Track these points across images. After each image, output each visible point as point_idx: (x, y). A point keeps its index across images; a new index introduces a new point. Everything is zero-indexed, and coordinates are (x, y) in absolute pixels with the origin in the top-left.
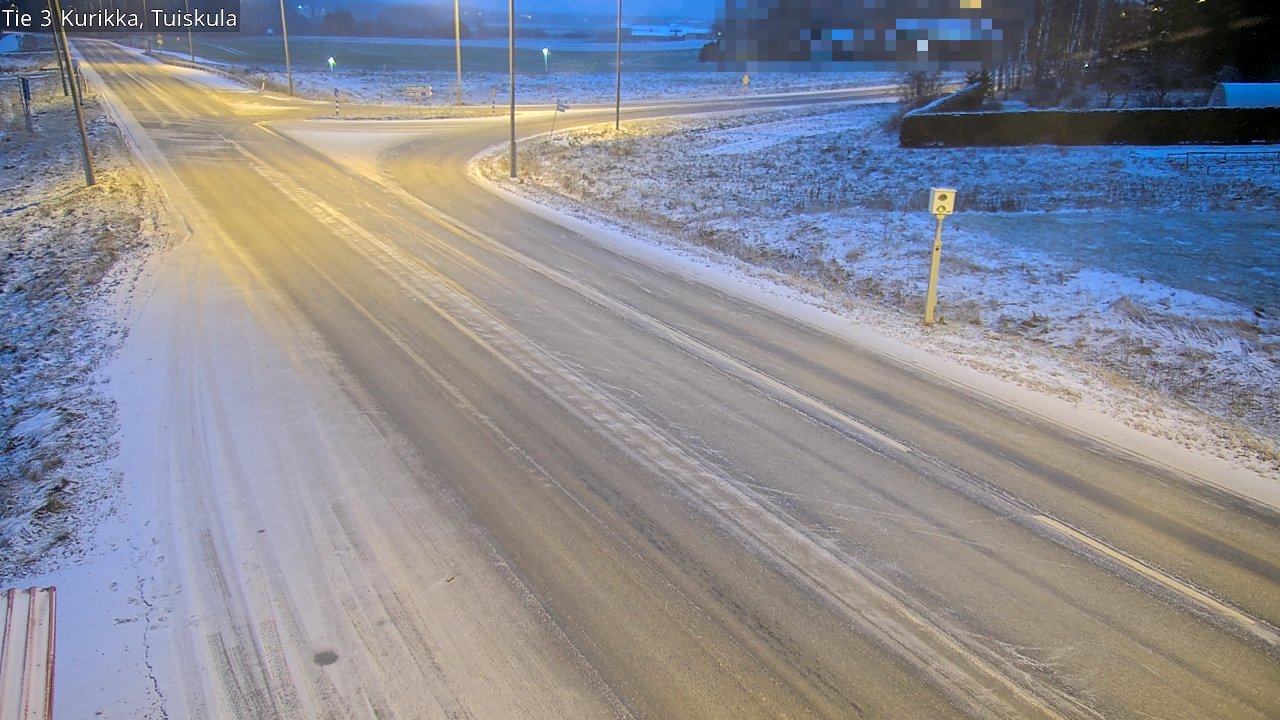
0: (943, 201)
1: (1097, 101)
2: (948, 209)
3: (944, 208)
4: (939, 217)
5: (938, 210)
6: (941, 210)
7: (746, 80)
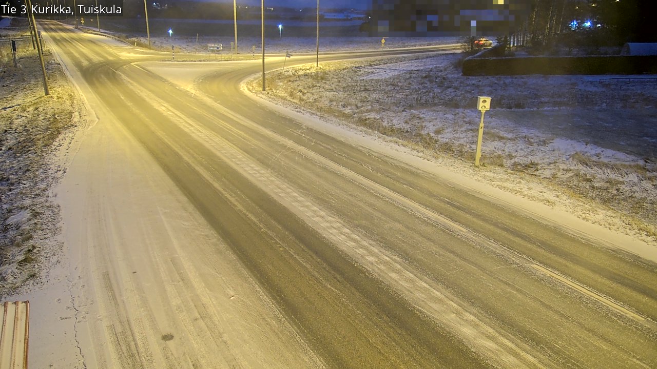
0: (484, 103)
1: (563, 52)
2: (487, 107)
4: (482, 111)
5: (482, 108)
6: (483, 108)
7: (383, 41)
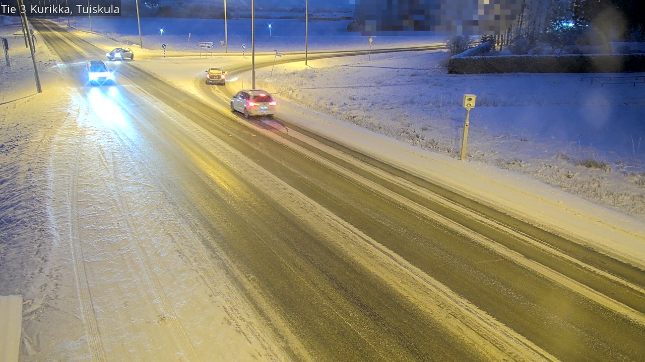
0: (470, 102)
1: (547, 51)
2: (472, 105)
4: (467, 109)
5: (467, 105)
6: (469, 106)
7: (371, 40)
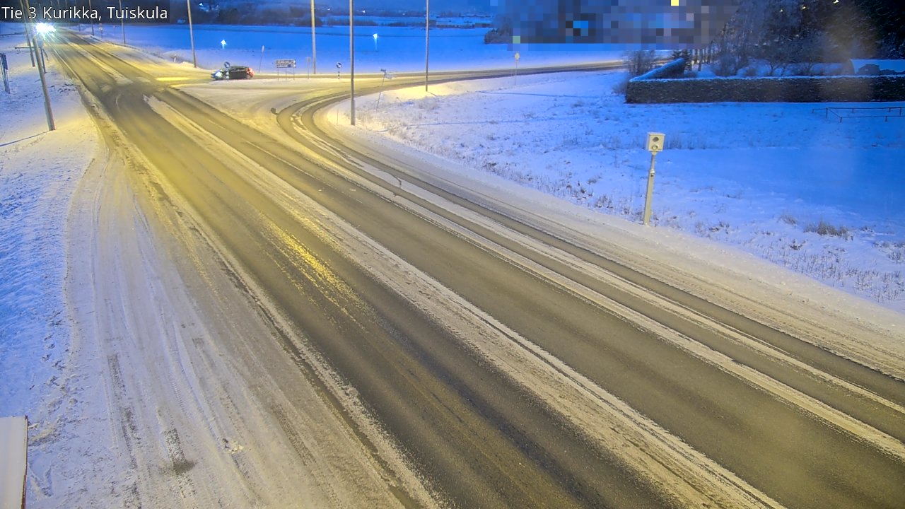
0: (656, 142)
1: (763, 71)
2: (659, 148)
3: (657, 147)
4: (653, 153)
5: (652, 148)
7: (517, 56)
